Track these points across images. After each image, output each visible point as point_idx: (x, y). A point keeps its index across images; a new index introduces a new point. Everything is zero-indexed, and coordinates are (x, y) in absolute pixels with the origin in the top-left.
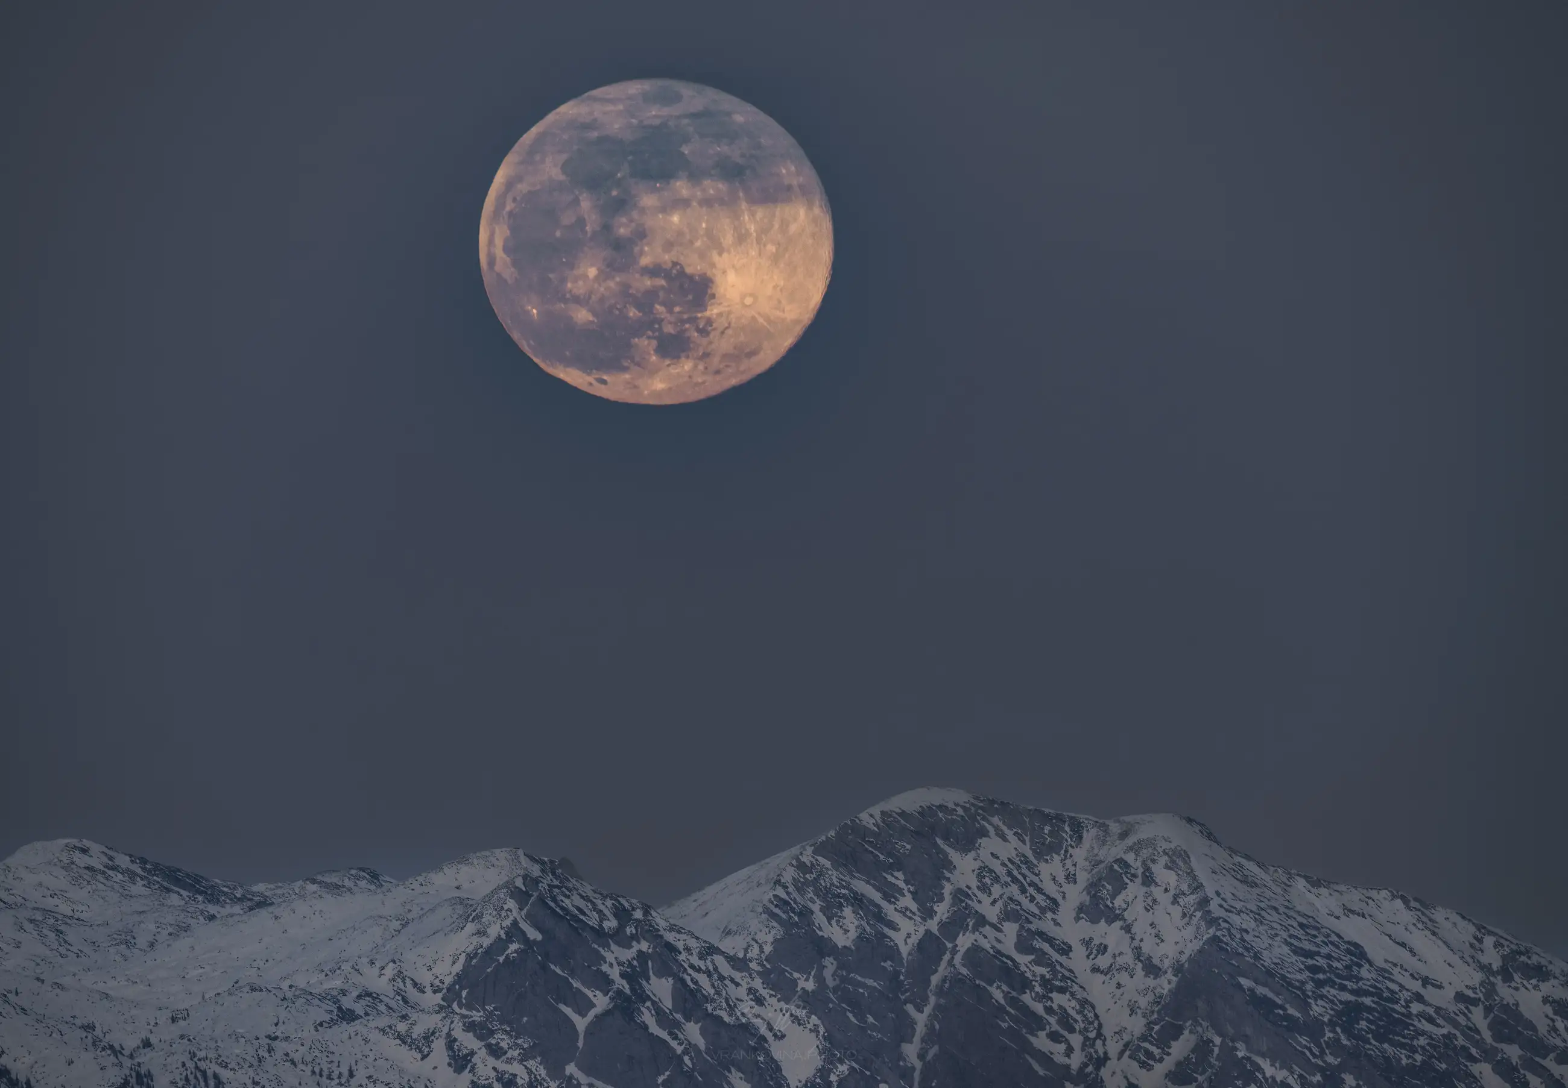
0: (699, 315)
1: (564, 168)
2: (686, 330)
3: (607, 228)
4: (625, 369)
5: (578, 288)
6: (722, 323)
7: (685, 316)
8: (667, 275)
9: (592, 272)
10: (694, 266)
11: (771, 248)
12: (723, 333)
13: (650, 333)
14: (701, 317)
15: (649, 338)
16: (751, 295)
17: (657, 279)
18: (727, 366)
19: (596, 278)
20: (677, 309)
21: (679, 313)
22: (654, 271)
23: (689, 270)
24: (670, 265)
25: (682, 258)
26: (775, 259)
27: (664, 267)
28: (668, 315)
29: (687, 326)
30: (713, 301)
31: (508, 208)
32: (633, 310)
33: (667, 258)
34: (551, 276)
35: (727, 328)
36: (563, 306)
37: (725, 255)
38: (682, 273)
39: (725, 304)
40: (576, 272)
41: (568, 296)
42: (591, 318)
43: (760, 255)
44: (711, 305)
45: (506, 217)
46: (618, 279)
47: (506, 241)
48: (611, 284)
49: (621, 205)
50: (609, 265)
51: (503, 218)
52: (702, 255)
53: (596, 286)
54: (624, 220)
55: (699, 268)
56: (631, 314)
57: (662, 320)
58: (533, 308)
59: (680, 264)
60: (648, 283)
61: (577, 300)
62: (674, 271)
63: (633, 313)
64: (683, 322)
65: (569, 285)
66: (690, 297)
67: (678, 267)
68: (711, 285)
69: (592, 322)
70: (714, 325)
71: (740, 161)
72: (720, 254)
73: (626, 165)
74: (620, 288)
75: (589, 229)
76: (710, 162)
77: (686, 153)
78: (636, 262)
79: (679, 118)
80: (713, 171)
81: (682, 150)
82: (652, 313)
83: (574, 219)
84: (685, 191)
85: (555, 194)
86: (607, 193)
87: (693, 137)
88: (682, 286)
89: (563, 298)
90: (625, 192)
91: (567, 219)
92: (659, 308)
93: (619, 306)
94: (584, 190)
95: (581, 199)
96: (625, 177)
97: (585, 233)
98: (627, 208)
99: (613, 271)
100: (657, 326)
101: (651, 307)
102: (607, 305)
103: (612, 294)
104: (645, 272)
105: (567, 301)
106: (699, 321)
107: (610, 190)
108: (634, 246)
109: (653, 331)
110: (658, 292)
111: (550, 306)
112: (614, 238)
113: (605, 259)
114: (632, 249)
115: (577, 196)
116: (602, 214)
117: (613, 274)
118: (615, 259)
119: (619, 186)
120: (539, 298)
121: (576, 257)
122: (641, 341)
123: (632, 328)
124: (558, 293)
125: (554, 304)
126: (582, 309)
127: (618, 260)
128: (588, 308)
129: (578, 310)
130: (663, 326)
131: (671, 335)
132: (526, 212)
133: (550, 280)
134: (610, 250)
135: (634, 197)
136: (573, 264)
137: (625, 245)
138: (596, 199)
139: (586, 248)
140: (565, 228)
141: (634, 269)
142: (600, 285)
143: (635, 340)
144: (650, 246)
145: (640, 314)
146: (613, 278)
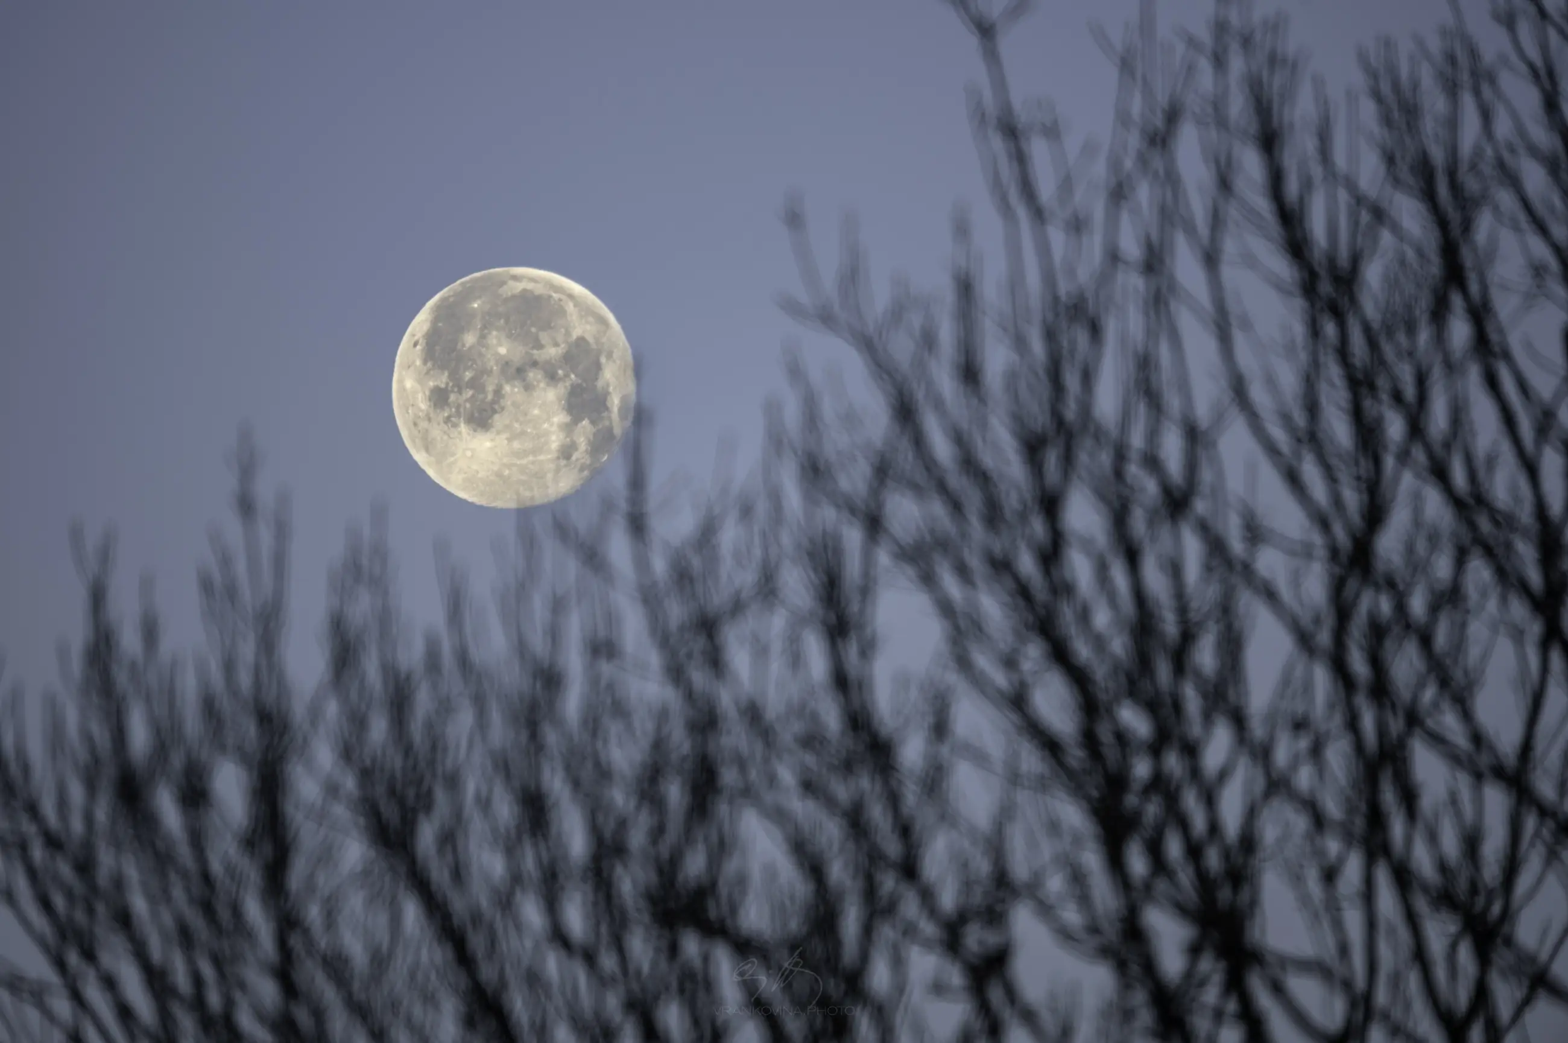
0: (462, 419)
1: (581, 340)
2: (450, 409)
3: (535, 364)
4: (425, 362)
5: (493, 338)
6: (454, 433)
7: (462, 410)
8: (494, 402)
9: (503, 350)
10: (498, 420)
11: (507, 472)
12: (445, 432)
13: (451, 384)
14: (460, 420)
15: (447, 384)
16: (472, 456)
17: (492, 394)
19: (497, 354)
20: (468, 405)
21: (465, 406)
22: (498, 393)
23: (496, 417)
24: (502, 405)
25: (506, 413)
26: (499, 475)
27: (501, 400)
28: (463, 398)
29: (453, 410)
30: (471, 430)
31: (554, 295)
32: (471, 375)
33: (508, 404)
34: (502, 321)
35: (448, 436)
36: (479, 327)
37: (506, 442)
38: (494, 412)
39: (468, 438)
40: (504, 339)
41: (486, 331)
42: (468, 345)
43: (503, 465)
44: (468, 428)
45: (546, 293)
46: (495, 368)
47: (531, 292)
48: (492, 363)
49: (552, 378)
50: (507, 363)
51: (547, 291)
52: (508, 427)
53: (492, 352)
54: (539, 377)
55: (498, 424)
56: (467, 373)
57: (460, 394)
58: (478, 305)
59: (502, 411)
60: (490, 388)
61: (483, 337)
62: (497, 407)
63: (468, 375)
64: (458, 407)
65: (494, 333)
66: (476, 415)
67: (500, 410)
68: (484, 430)
69: (464, 345)
70: (452, 429)
71: (574, 458)
72: (507, 439)
73: (580, 381)
74: (489, 368)
75: (535, 352)
76: (575, 438)
77: (584, 422)
78: (508, 381)
79: (610, 418)
80: (568, 439)
81: (586, 419)
82: (467, 387)
83: (543, 342)
84: (556, 420)
85: (563, 330)
86: (561, 367)
87: (594, 427)
88: (485, 410)
89: (484, 327)
90: (560, 379)
91: (544, 337)
92: (470, 393)
93: (474, 366)
94: (564, 351)
95: (558, 348)
96: (571, 380)
97: (533, 348)
98: (547, 380)
99: (502, 366)
100: (456, 389)
101: (472, 388)
102: (476, 358)
103: (484, 362)
104: (498, 387)
105: (482, 330)
106: (457, 419)
107: (562, 369)
108: (519, 381)
109: (452, 387)
110: (482, 394)
111: (479, 317)
112: (527, 367)
113: (511, 361)
114: (517, 380)
115: (560, 345)
116: (545, 362)
117: (500, 365)
118: (511, 367)
119: (565, 376)
120: (486, 311)
121: (515, 340)
122: (445, 378)
123: (456, 373)
124: (488, 324)
125: (481, 321)
126: (475, 339)
127: (510, 370)
128: (475, 344)
129: (474, 337)
130: (455, 394)
131: (448, 398)
132: (550, 308)
133: (499, 320)
134: (518, 365)
135: (556, 386)
136: (510, 338)
137: (520, 375)
138: (557, 359)
139: (521, 348)
140: (537, 335)
141: (501, 380)
142: (492, 355)
143: (446, 374)
144: (519, 393)
145: (466, 379)
146: (497, 365)
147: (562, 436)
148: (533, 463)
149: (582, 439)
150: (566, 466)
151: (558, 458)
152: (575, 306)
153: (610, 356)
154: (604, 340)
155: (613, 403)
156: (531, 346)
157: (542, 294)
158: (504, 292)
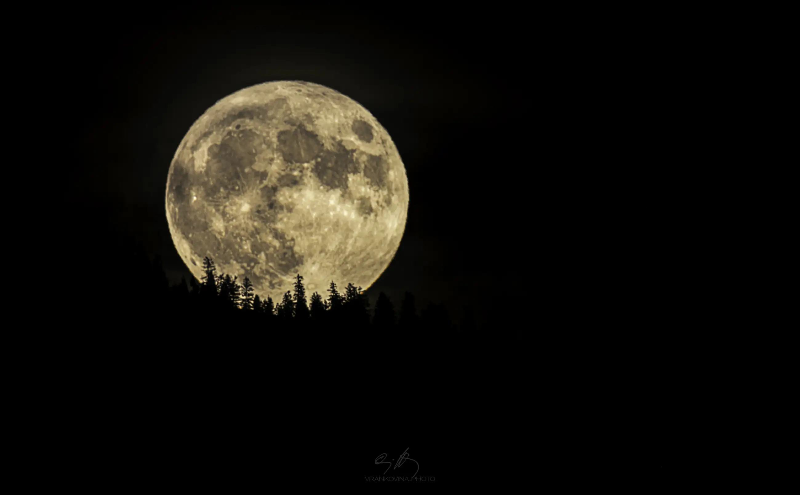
0: (279, 276)
1: (280, 135)
2: (266, 279)
3: (275, 189)
7: (272, 271)
8: (283, 244)
9: (246, 208)
13: (245, 265)
15: (243, 267)
17: (276, 241)
19: (244, 214)
20: (271, 264)
21: (271, 267)
22: (278, 235)
23: (296, 249)
24: (289, 238)
25: (299, 239)
27: (286, 236)
28: (264, 263)
29: (268, 276)
30: (293, 274)
32: (249, 245)
33: (292, 233)
34: (222, 190)
36: (213, 211)
38: (291, 248)
40: (237, 200)
41: (222, 208)
42: (222, 230)
43: (340, 266)
44: (290, 275)
45: (225, 133)
46: (256, 224)
48: (250, 223)
49: (294, 183)
50: (258, 212)
51: (224, 131)
53: (242, 217)
54: (287, 193)
55: (303, 251)
56: (245, 247)
57: (259, 263)
58: (196, 196)
59: (295, 242)
60: (270, 238)
61: (224, 214)
62: (288, 243)
63: (247, 247)
64: (268, 272)
65: (227, 204)
66: (284, 263)
67: (292, 242)
68: (300, 265)
69: (220, 233)
71: (374, 205)
73: (313, 162)
74: (253, 229)
75: (265, 182)
76: (358, 195)
77: (350, 179)
78: (274, 222)
79: (362, 153)
80: (356, 201)
81: (349, 175)
82: (257, 255)
83: (262, 170)
84: (332, 202)
85: (264, 146)
86: (291, 170)
87: (360, 172)
88: (285, 254)
89: (217, 207)
90: (301, 177)
91: (259, 166)
92: (262, 256)
93: (243, 238)
94: (281, 158)
95: (275, 161)
96: (308, 168)
97: (261, 182)
98: (294, 188)
99: (259, 217)
100: (252, 264)
101: (259, 252)
102: (237, 231)
103: (245, 229)
104: (273, 231)
105: (218, 210)
106: (276, 279)
107: (294, 170)
108: (280, 212)
109: (248, 265)
110: (270, 247)
111: (206, 204)
112: (273, 198)
113: (259, 206)
114: (278, 213)
115: (274, 158)
116: (279, 180)
117: (256, 218)
118: (264, 211)
119: (301, 171)
120: (204, 194)
121: (244, 192)
122: (237, 265)
123: (238, 255)
124: (217, 202)
125: (209, 205)
126: (222, 221)
127: (266, 213)
128: (225, 224)
129: (219, 220)
130: (256, 267)
131: (255, 274)
132: (239, 141)
133: (219, 191)
134: (266, 203)
135: (304, 184)
136: (240, 194)
137: (276, 208)
138: (283, 169)
139: (254, 191)
140: (253, 170)
141: (269, 225)
142: (244, 219)
143: (235, 262)
144: (289, 219)
145: (250, 251)
146: (255, 221)
147: (348, 205)
148: (355, 241)
149: (363, 189)
150: (376, 215)
151: (366, 218)
152: (251, 118)
153: (309, 118)
154: (294, 115)
155: (352, 142)
156: (258, 182)
157: (223, 139)
158: (199, 167)
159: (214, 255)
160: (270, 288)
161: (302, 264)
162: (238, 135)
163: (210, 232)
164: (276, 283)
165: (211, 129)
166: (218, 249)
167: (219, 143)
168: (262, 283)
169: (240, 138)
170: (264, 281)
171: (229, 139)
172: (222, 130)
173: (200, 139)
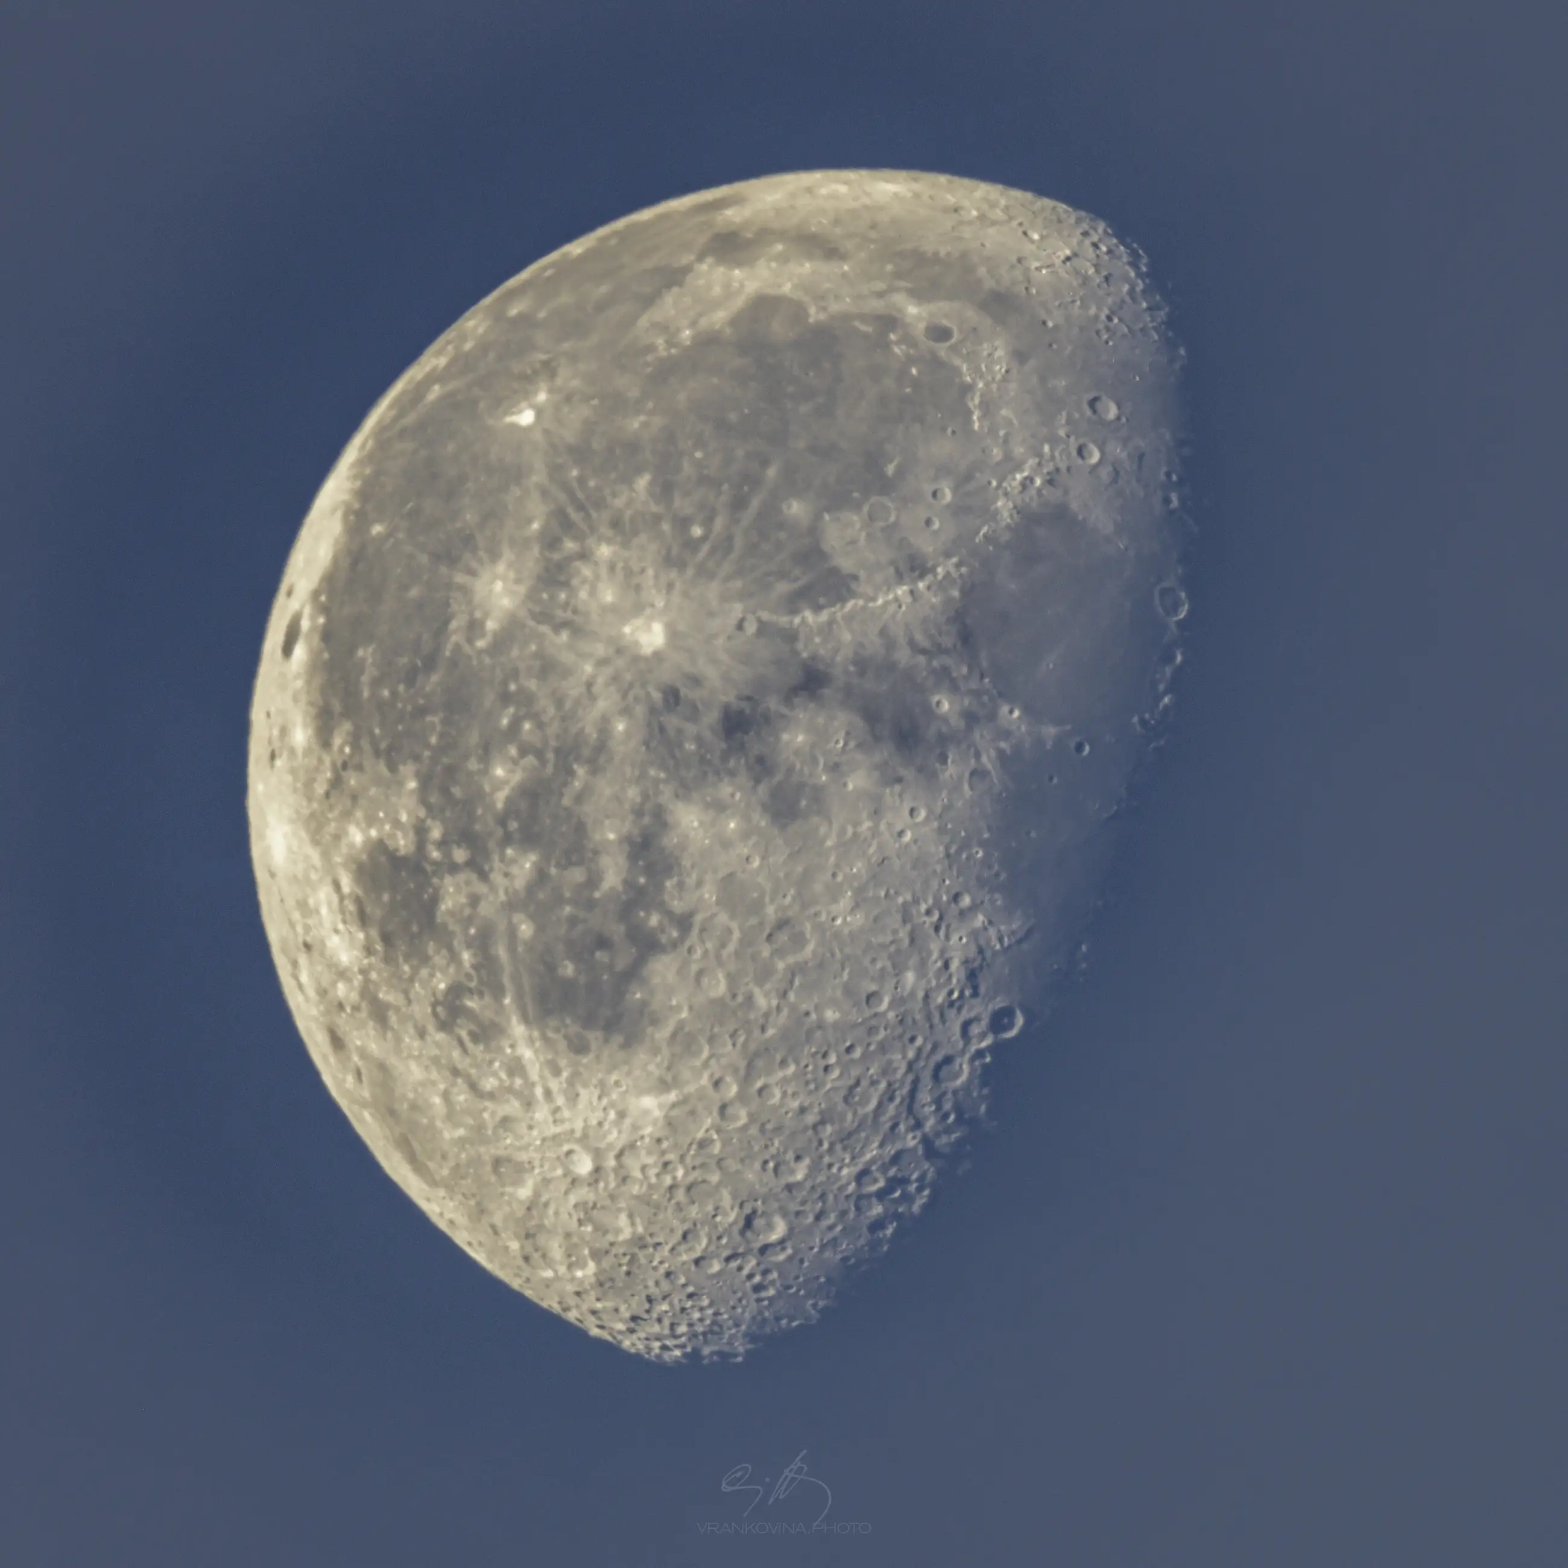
0: (510, 999)
2: (454, 957)
4: (323, 735)
7: (501, 952)
9: (649, 635)
13: (436, 833)
14: (502, 1006)
15: (420, 831)
17: (622, 861)
18: (358, 1074)
20: (526, 929)
21: (512, 932)
23: (661, 968)
24: (677, 906)
27: (670, 885)
30: (562, 1045)
32: (517, 777)
34: (642, 482)
35: (473, 1087)
36: (538, 525)
39: (554, 1085)
40: (650, 574)
41: (570, 545)
44: (545, 1038)
45: (876, 305)
46: (619, 726)
48: (604, 702)
51: (880, 295)
53: (600, 649)
57: (484, 876)
58: (539, 412)
59: (682, 938)
60: (611, 831)
62: (654, 920)
63: (506, 776)
65: (605, 551)
66: (569, 969)
67: (671, 933)
68: (618, 1039)
69: (474, 627)
70: (481, 1048)
74: (592, 733)
75: (809, 618)
78: (684, 791)
82: (507, 840)
83: (845, 564)
85: (945, 491)
86: (944, 678)
88: (605, 944)
89: (562, 524)
90: (944, 740)
91: (848, 539)
93: (527, 726)
95: (920, 583)
96: (1005, 735)
97: (793, 603)
98: (884, 752)
99: (653, 711)
100: (460, 855)
101: (529, 839)
102: (532, 684)
103: (568, 705)
104: (646, 820)
105: (550, 542)
106: (488, 999)
107: (954, 688)
108: (743, 778)
109: (443, 844)
110: (580, 863)
111: (538, 477)
112: (773, 703)
113: (696, 681)
114: (732, 774)
115: (933, 570)
116: (862, 664)
117: (640, 710)
118: (694, 714)
119: (971, 718)
120: (569, 435)
121: (704, 573)
122: (411, 802)
123: (451, 771)
124: (581, 507)
125: (544, 493)
126: (522, 589)
127: (691, 729)
128: (523, 613)
129: (518, 581)
130: (462, 877)
131: (435, 900)
132: (888, 382)
133: (627, 480)
134: (729, 697)
135: (929, 776)
136: (680, 565)
137: (742, 748)
138: (920, 638)
139: (737, 609)
140: (814, 530)
141: (657, 781)
142: (602, 662)
143: (412, 785)
144: (745, 835)
145: (500, 799)
146: (626, 711)
156: (783, 588)
157: (846, 318)
158: (663, 328)
159: (376, 683)
160: (435, 1014)
161: (627, 1045)
162: (911, 360)
163: (449, 586)
164: (469, 1014)
165: (849, 245)
166: (411, 677)
167: (814, 315)
168: (425, 960)
169: (903, 373)
170: (439, 960)
171: (866, 336)
172: (880, 286)
173: (781, 235)
